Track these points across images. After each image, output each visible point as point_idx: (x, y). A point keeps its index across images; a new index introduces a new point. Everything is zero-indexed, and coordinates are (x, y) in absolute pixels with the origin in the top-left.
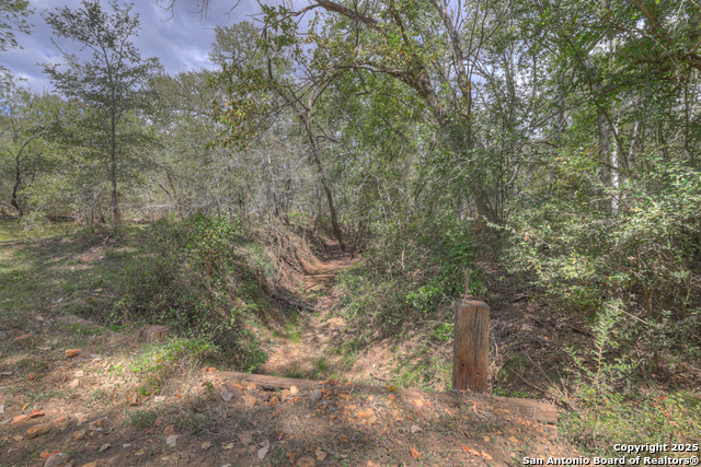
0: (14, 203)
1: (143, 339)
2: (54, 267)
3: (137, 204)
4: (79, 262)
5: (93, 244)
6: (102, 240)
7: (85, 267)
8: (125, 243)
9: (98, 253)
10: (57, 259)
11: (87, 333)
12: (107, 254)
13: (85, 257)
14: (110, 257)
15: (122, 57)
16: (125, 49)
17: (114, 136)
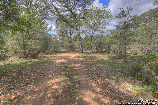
0: (108, 49)
1: (135, 82)
2: (115, 62)
3: (129, 49)
4: (119, 61)
5: (121, 58)
6: (123, 57)
7: (120, 63)
8: (128, 59)
9: (122, 60)
10: (115, 60)
11: (123, 77)
12: (124, 61)
13: (120, 61)
14: (125, 61)
15: (128, 18)
16: (129, 16)
17: (126, 35)
